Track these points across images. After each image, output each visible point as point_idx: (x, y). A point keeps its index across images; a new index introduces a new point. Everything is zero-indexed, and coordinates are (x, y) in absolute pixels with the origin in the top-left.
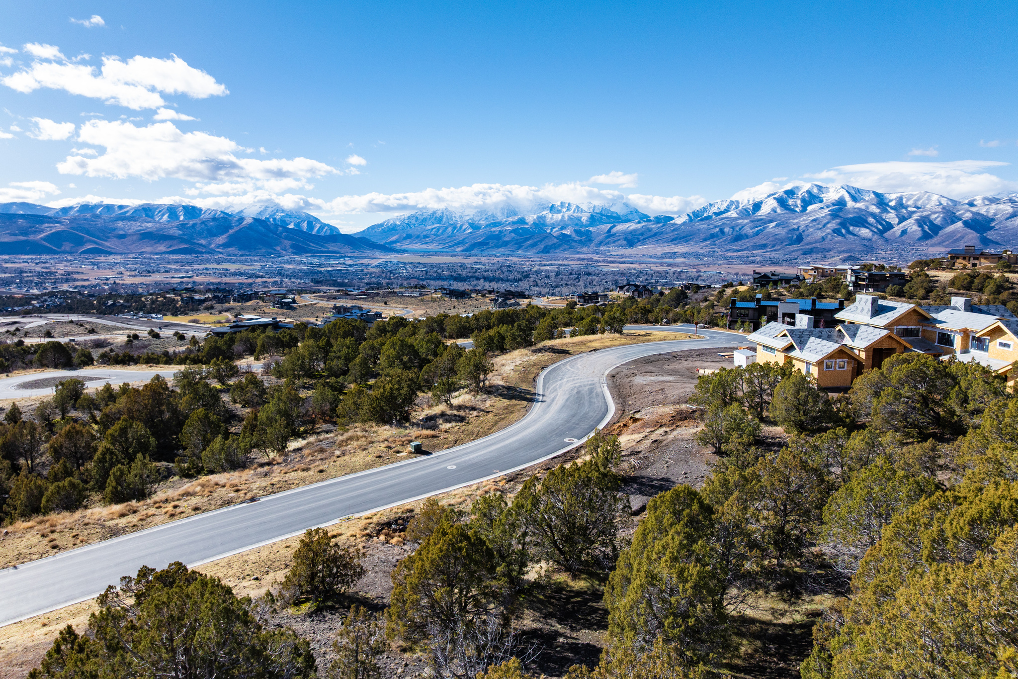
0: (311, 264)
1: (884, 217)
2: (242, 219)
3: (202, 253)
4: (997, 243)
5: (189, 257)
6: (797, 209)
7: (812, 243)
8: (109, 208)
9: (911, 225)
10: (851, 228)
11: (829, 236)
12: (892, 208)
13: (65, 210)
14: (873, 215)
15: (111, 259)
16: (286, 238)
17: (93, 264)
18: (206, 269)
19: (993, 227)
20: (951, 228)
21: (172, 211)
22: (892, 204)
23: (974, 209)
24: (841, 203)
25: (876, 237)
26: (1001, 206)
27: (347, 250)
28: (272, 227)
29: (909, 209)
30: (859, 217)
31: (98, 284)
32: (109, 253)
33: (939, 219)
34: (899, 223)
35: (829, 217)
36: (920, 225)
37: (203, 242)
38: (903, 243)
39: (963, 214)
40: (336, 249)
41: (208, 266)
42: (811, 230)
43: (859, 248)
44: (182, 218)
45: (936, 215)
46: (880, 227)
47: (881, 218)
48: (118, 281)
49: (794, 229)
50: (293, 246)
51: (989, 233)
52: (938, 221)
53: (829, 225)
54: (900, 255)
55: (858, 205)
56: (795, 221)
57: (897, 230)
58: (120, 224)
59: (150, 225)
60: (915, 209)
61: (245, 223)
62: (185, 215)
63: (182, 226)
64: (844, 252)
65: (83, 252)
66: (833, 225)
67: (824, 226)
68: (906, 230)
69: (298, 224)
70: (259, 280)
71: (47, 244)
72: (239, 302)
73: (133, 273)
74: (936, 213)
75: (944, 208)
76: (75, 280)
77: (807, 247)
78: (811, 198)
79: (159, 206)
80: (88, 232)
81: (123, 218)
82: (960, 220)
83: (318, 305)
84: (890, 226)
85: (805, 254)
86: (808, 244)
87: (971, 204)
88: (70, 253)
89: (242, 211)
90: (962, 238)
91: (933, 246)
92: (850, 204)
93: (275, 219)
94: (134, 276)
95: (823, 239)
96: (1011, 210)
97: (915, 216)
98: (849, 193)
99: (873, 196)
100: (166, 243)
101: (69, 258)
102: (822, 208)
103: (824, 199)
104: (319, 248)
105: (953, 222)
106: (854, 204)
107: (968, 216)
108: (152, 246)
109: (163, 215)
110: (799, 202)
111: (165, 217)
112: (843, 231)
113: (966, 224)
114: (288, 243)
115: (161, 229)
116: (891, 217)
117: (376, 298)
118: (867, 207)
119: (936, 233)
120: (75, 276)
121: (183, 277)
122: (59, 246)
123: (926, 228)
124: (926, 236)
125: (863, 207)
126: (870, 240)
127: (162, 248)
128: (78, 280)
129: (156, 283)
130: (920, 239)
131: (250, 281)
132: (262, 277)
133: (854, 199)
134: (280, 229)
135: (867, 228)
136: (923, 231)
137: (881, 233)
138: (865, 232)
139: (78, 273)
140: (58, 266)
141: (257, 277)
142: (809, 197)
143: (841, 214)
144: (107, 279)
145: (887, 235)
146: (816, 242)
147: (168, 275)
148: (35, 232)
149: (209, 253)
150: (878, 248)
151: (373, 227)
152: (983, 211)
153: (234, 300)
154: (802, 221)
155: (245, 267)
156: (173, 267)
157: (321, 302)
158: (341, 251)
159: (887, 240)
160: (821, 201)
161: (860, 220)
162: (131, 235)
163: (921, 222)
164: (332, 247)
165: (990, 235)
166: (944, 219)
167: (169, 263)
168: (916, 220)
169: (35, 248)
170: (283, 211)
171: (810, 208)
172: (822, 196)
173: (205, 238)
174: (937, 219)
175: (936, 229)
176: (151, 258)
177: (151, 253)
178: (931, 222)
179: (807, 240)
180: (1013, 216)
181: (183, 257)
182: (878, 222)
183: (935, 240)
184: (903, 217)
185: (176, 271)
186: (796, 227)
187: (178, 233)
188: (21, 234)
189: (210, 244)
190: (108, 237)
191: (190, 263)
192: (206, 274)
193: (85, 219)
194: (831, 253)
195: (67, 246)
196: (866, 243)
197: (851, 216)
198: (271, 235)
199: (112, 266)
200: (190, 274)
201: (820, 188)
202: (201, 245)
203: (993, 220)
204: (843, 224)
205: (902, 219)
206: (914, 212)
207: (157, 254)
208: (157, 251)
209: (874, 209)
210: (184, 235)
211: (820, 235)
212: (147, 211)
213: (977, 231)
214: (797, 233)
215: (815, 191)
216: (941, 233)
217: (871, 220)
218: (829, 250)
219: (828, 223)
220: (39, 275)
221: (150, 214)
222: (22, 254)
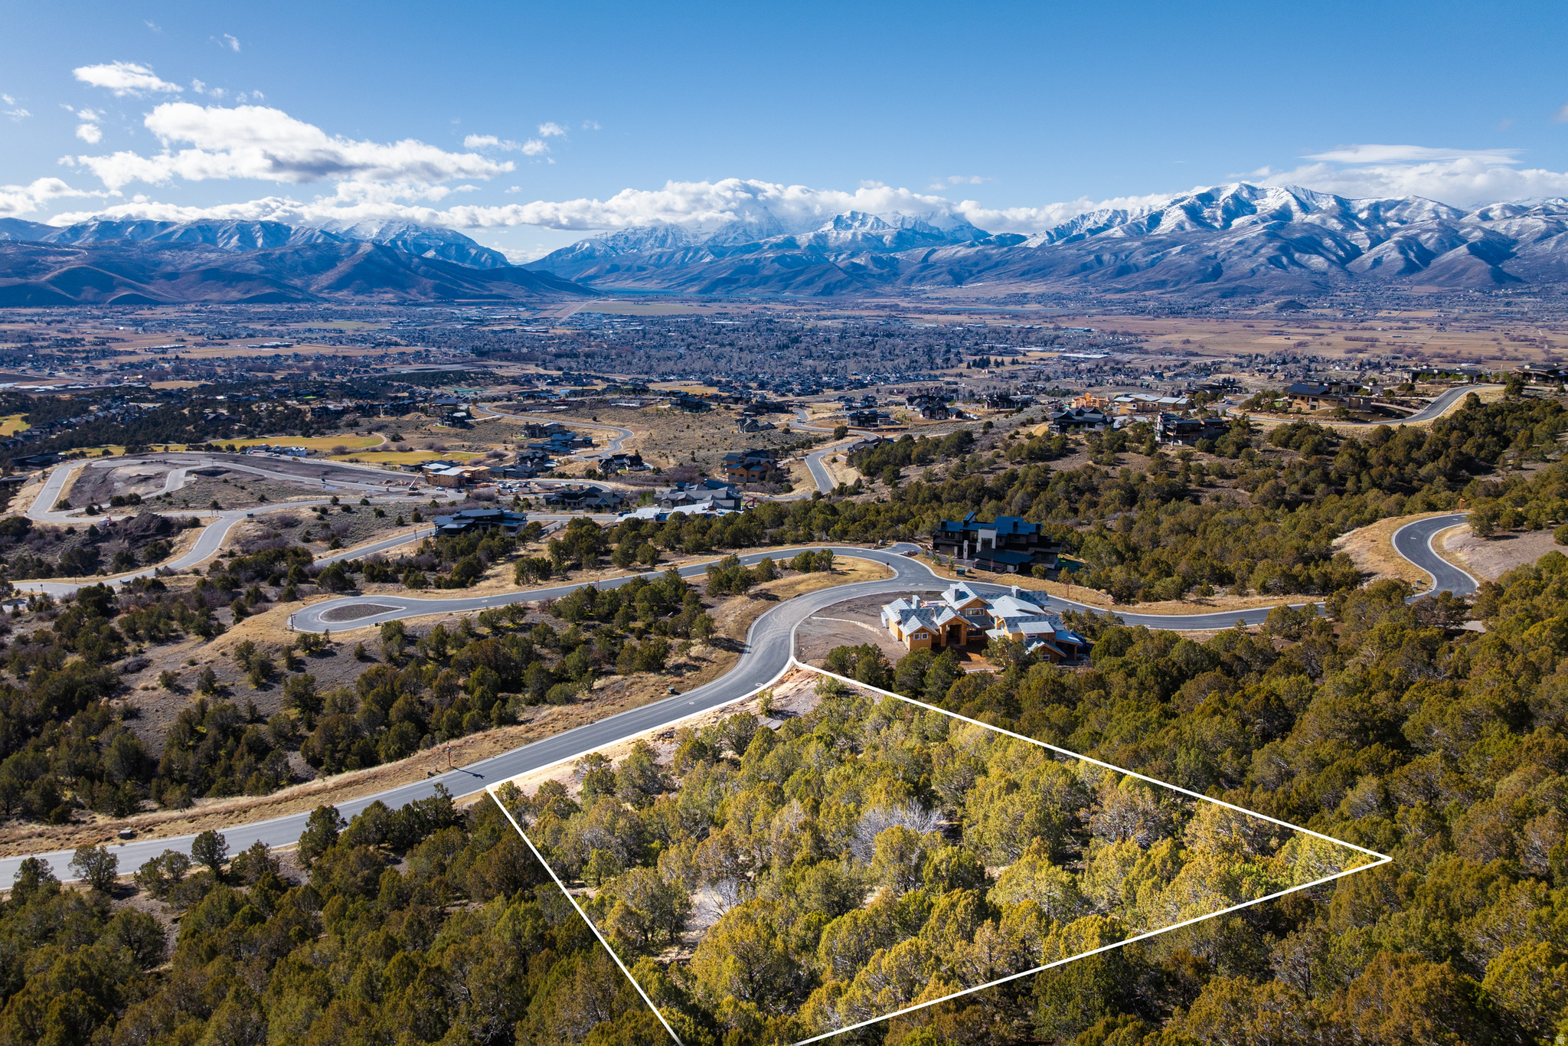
0: (468, 319)
1: (1348, 237)
2: (356, 244)
3: (297, 301)
4: (1518, 280)
5: (283, 308)
6: (1217, 225)
7: (1236, 279)
8: (145, 226)
9: (1388, 250)
10: (1297, 255)
11: (1262, 269)
12: (1362, 222)
13: (76, 230)
14: (1332, 234)
15: (160, 313)
16: (426, 275)
17: (136, 323)
18: (310, 330)
19: (1514, 254)
20: (1450, 255)
21: (244, 229)
22: (1363, 215)
23: (1487, 225)
24: (1283, 215)
25: (1334, 269)
26: (1529, 220)
27: (519, 292)
28: (403, 258)
29: (1389, 224)
30: (1311, 238)
31: (153, 359)
32: (153, 303)
33: (1431, 241)
34: (1371, 247)
35: (1263, 238)
36: (1402, 251)
37: (297, 282)
38: (1375, 279)
39: (1470, 233)
40: (503, 291)
41: (310, 325)
42: (1235, 258)
43: (1307, 287)
44: (260, 242)
45: (1428, 235)
46: (1341, 253)
47: (1344, 238)
48: (181, 355)
49: (1209, 257)
50: (436, 288)
51: (1507, 262)
52: (1430, 245)
53: (1263, 251)
54: (1369, 298)
55: (1311, 218)
56: (1212, 244)
57: (1368, 257)
58: (167, 255)
59: (213, 256)
60: (1397, 225)
61: (360, 251)
62: (265, 237)
63: (264, 258)
64: (1283, 293)
65: (112, 303)
66: (1268, 251)
67: (1256, 252)
68: (1381, 258)
69: (441, 251)
71: (58, 290)
73: (199, 339)
74: (1427, 231)
75: (1440, 224)
76: (116, 353)
77: (1227, 285)
78: (1240, 206)
79: (223, 223)
80: (119, 270)
81: (166, 244)
82: (1464, 241)
84: (1356, 252)
85: (1224, 296)
86: (1229, 280)
87: (1485, 216)
88: (94, 303)
89: (352, 229)
90: (1464, 271)
91: (1420, 283)
92: (1298, 216)
93: (405, 243)
94: (203, 345)
95: (1253, 272)
96: (1543, 226)
97: (1396, 237)
98: (1296, 198)
99: (1333, 202)
100: (242, 285)
101: (96, 312)
102: (1255, 223)
103: (1259, 209)
104: (478, 291)
105: (1453, 246)
106: (1304, 216)
107: (1478, 235)
108: (220, 290)
109: (231, 237)
110: (1219, 213)
111: (234, 240)
112: (1284, 260)
113: (1474, 249)
114: (428, 283)
115: (230, 264)
116: (1360, 238)
117: (581, 410)
118: (1324, 221)
119: (1427, 263)
120: (114, 346)
121: (277, 347)
122: (77, 293)
123: (1412, 255)
124: (1410, 268)
125: (1318, 222)
126: (1325, 273)
127: (235, 294)
128: (121, 353)
129: (239, 357)
130: (1400, 273)
131: (380, 351)
132: (396, 344)
133: (1305, 208)
134: (416, 260)
135: (1321, 255)
136: (1407, 260)
137: (1342, 262)
138: (1317, 262)
139: (117, 340)
140: (86, 327)
141: (389, 344)
142: (1235, 205)
143: (1282, 233)
144: (163, 352)
145: (1352, 265)
146: (1242, 277)
147: (252, 342)
148: (36, 271)
149: (308, 300)
150: (1336, 287)
151: (559, 253)
152: (1501, 228)
154: (1222, 244)
155: (368, 326)
156: (259, 327)
158: (512, 294)
159: (1350, 274)
160: (1254, 211)
161: (1311, 243)
162: (186, 273)
163: (1403, 247)
164: (497, 288)
165: (1509, 266)
166: (1440, 241)
167: (250, 320)
168: (1397, 243)
169: (41, 297)
170: (417, 228)
171: (1236, 222)
172: (1255, 203)
173: (299, 276)
174: (1429, 240)
175: (1426, 257)
176: (221, 312)
177: (219, 303)
178: (1420, 246)
179: (1227, 274)
180: (1546, 236)
181: (268, 308)
182: (1339, 245)
183: (1424, 274)
184: (1378, 237)
185: (267, 334)
186: (1212, 253)
187: (256, 268)
188: (17, 274)
189: (309, 286)
190: (152, 278)
191: (282, 319)
192: (310, 340)
193: (112, 248)
194: (1264, 295)
195: (89, 292)
196: (1318, 278)
197: (1298, 235)
198: (401, 270)
199: (165, 325)
200: (287, 340)
201: (1252, 190)
202: (295, 288)
203: (1515, 242)
204: (1284, 250)
205: (1376, 241)
206: (1395, 230)
207: (228, 303)
208: (228, 298)
209: (1335, 224)
210: (267, 272)
211: (1247, 266)
212: (206, 231)
213: (1488, 260)
214: (1214, 262)
215: (1245, 194)
216: (1434, 263)
217: (1328, 242)
218: (1261, 290)
219: (1261, 247)
220: (59, 344)
221: (210, 235)
222: (20, 306)
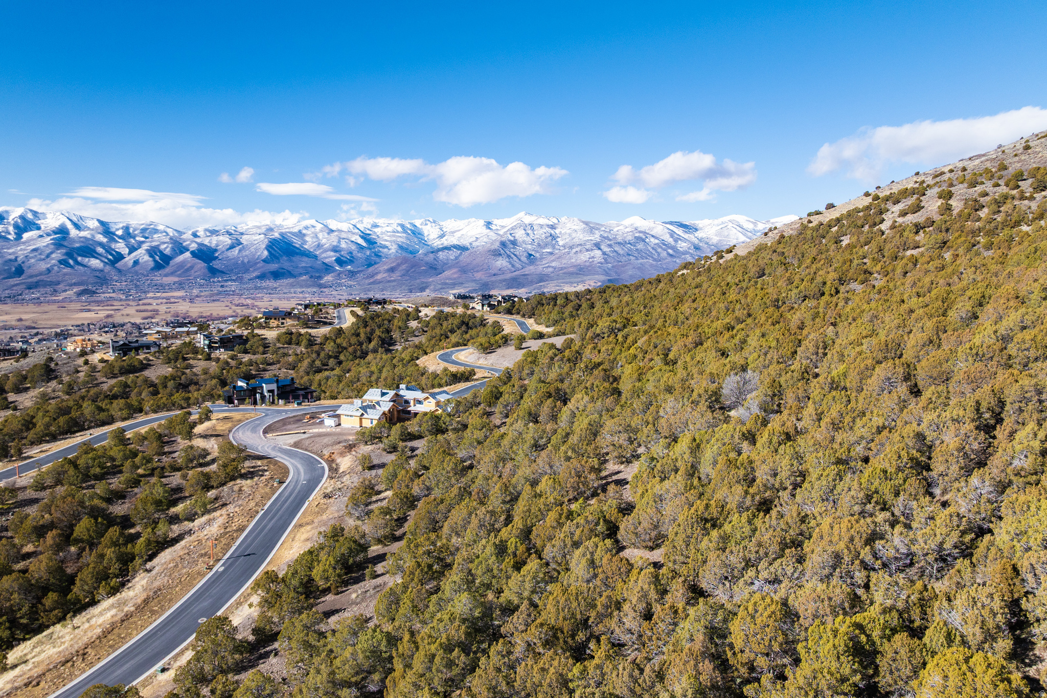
1: (113, 247)
4: (223, 272)
6: (10, 237)
7: (36, 276)
9: (141, 254)
10: (79, 259)
11: (56, 268)
12: (120, 237)
14: (101, 244)
19: (217, 257)
20: (181, 258)
22: (120, 233)
23: (198, 240)
24: (62, 231)
25: (108, 268)
26: (221, 238)
29: (137, 239)
30: (87, 247)
33: (168, 249)
34: (130, 253)
35: (52, 247)
36: (151, 256)
38: (136, 273)
39: (189, 245)
42: (33, 261)
43: (92, 280)
45: (165, 246)
46: (110, 257)
47: (110, 247)
49: (11, 260)
51: (214, 262)
52: (168, 251)
53: (53, 256)
54: (137, 286)
55: (83, 234)
56: (11, 251)
57: (129, 260)
60: (143, 239)
64: (75, 284)
66: (58, 255)
67: (48, 256)
68: (138, 260)
74: (165, 243)
75: (171, 239)
77: (30, 280)
78: (26, 225)
82: (188, 250)
84: (120, 257)
85: (32, 287)
86: (31, 277)
87: (195, 235)
90: (192, 267)
91: (166, 276)
92: (73, 232)
95: (49, 271)
96: (229, 241)
97: (145, 246)
98: (71, 220)
99: (97, 224)
102: (41, 236)
103: (43, 227)
105: (182, 253)
106: (78, 232)
107: (194, 246)
110: (11, 229)
112: (71, 262)
113: (193, 253)
116: (121, 247)
118: (93, 236)
119: (168, 264)
123: (157, 258)
124: (158, 267)
125: (89, 236)
126: (102, 271)
130: (152, 269)
133: (77, 226)
135: (97, 258)
136: (155, 261)
137: (113, 263)
138: (95, 263)
142: (23, 223)
143: (65, 243)
145: (119, 265)
146: (41, 274)
150: (112, 279)
152: (206, 242)
154: (20, 251)
159: (120, 271)
160: (39, 228)
161: (88, 250)
163: (152, 252)
165: (216, 264)
166: (173, 249)
168: (147, 250)
171: (26, 236)
172: (39, 222)
174: (167, 249)
175: (166, 259)
178: (161, 252)
179: (28, 272)
180: (232, 247)
182: (107, 251)
183: (167, 270)
184: (133, 247)
186: (13, 257)
194: (61, 286)
196: (98, 274)
197: (77, 245)
201: (35, 213)
203: (216, 250)
204: (70, 254)
205: (132, 249)
206: (143, 242)
209: (101, 238)
211: (43, 266)
213: (205, 261)
214: (16, 264)
215: (30, 216)
216: (172, 263)
217: (100, 250)
218: (58, 283)
219: (52, 253)
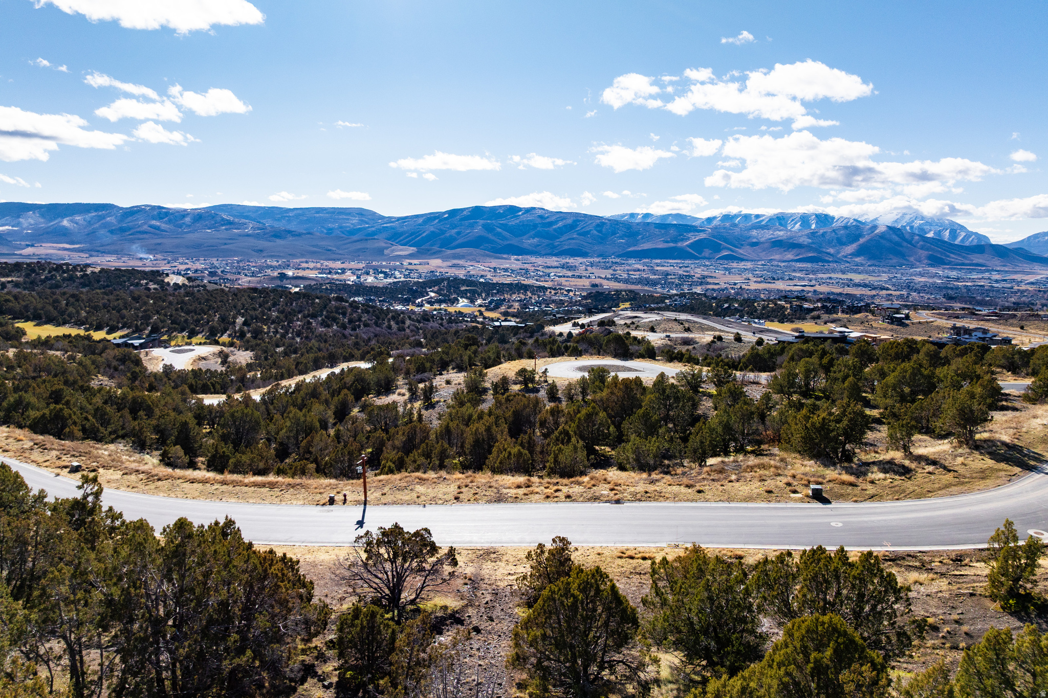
0: (948, 277)
2: (875, 227)
3: (829, 262)
5: (815, 266)
8: (747, 217)
13: (710, 220)
15: (742, 265)
16: (922, 248)
17: (726, 269)
18: (830, 278)
21: (804, 219)
27: (996, 263)
28: (907, 236)
31: (726, 288)
32: (740, 260)
37: (831, 251)
40: (981, 261)
41: (832, 275)
44: (813, 226)
48: (744, 286)
50: (930, 258)
58: (754, 233)
59: (781, 233)
61: (877, 231)
62: (817, 223)
63: (813, 234)
65: (720, 258)
69: (939, 233)
70: (884, 292)
71: (691, 251)
72: (847, 313)
73: (759, 279)
76: (708, 283)
79: (792, 215)
80: (726, 240)
81: (759, 227)
83: (935, 324)
88: (709, 259)
89: (876, 219)
93: (912, 227)
94: (760, 282)
100: (795, 251)
101: (707, 263)
104: (960, 260)
108: (781, 253)
109: (796, 223)
111: (798, 226)
114: (923, 253)
115: (791, 238)
117: (1011, 321)
120: (709, 280)
121: (805, 286)
122: (700, 252)
127: (790, 256)
128: (710, 284)
129: (778, 290)
131: (874, 292)
132: (887, 289)
134: (917, 238)
139: (711, 277)
140: (698, 270)
141: (883, 288)
144: (735, 284)
147: (791, 283)
148: (682, 240)
149: (836, 262)
151: (1036, 236)
153: (843, 312)
155: (871, 278)
156: (798, 275)
157: (939, 320)
158: (988, 263)
162: (763, 243)
164: (977, 259)
167: (794, 271)
169: (681, 254)
170: (923, 218)
173: (833, 247)
176: (778, 266)
177: (779, 261)
181: (809, 265)
185: (800, 279)
187: (805, 240)
188: (672, 241)
189: (839, 253)
190: (742, 245)
191: (814, 272)
192: (828, 284)
193: (724, 228)
195: (707, 252)
198: (905, 244)
199: (741, 271)
200: (813, 282)
202: (829, 254)
207: (784, 261)
208: (785, 258)
210: (813, 243)
212: (781, 220)
220: (680, 277)
221: (783, 222)
222: (670, 259)
